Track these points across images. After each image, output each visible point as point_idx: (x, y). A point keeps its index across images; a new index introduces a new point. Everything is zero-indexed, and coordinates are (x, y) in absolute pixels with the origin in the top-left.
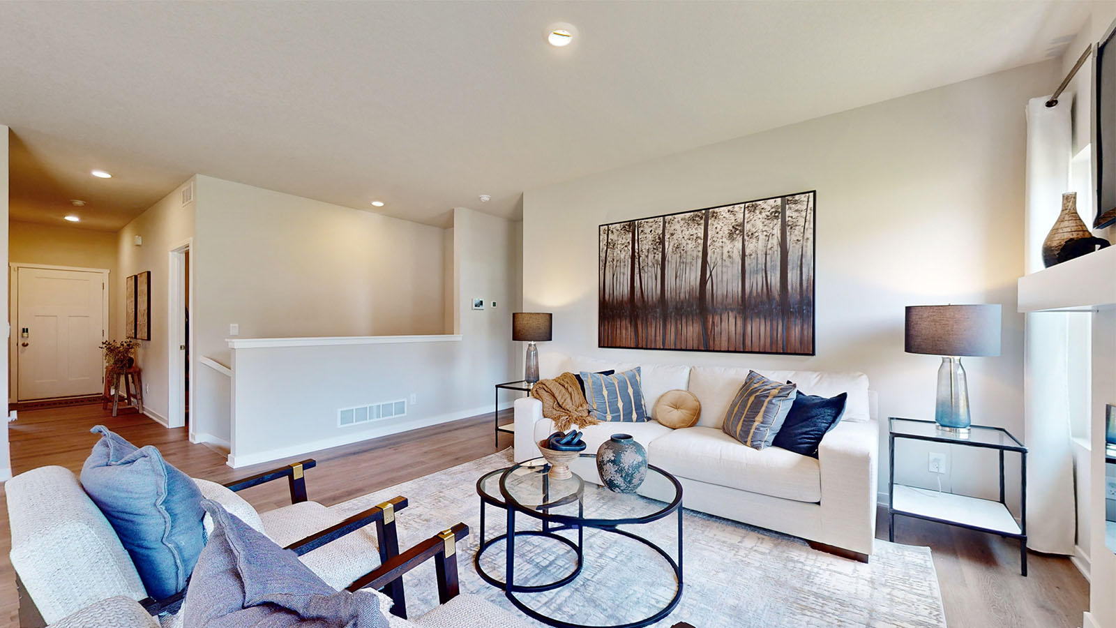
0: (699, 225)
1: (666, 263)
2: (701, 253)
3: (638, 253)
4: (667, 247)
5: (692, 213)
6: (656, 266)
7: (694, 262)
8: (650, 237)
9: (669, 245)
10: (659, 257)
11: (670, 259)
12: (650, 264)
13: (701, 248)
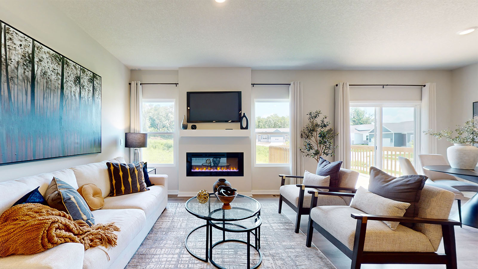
0: (59, 64)
1: (36, 83)
2: (60, 85)
3: (6, 60)
4: (36, 69)
5: (54, 53)
6: (26, 82)
7: (56, 90)
8: (20, 51)
9: (38, 68)
10: (29, 74)
11: (39, 80)
12: (21, 78)
13: (60, 82)
